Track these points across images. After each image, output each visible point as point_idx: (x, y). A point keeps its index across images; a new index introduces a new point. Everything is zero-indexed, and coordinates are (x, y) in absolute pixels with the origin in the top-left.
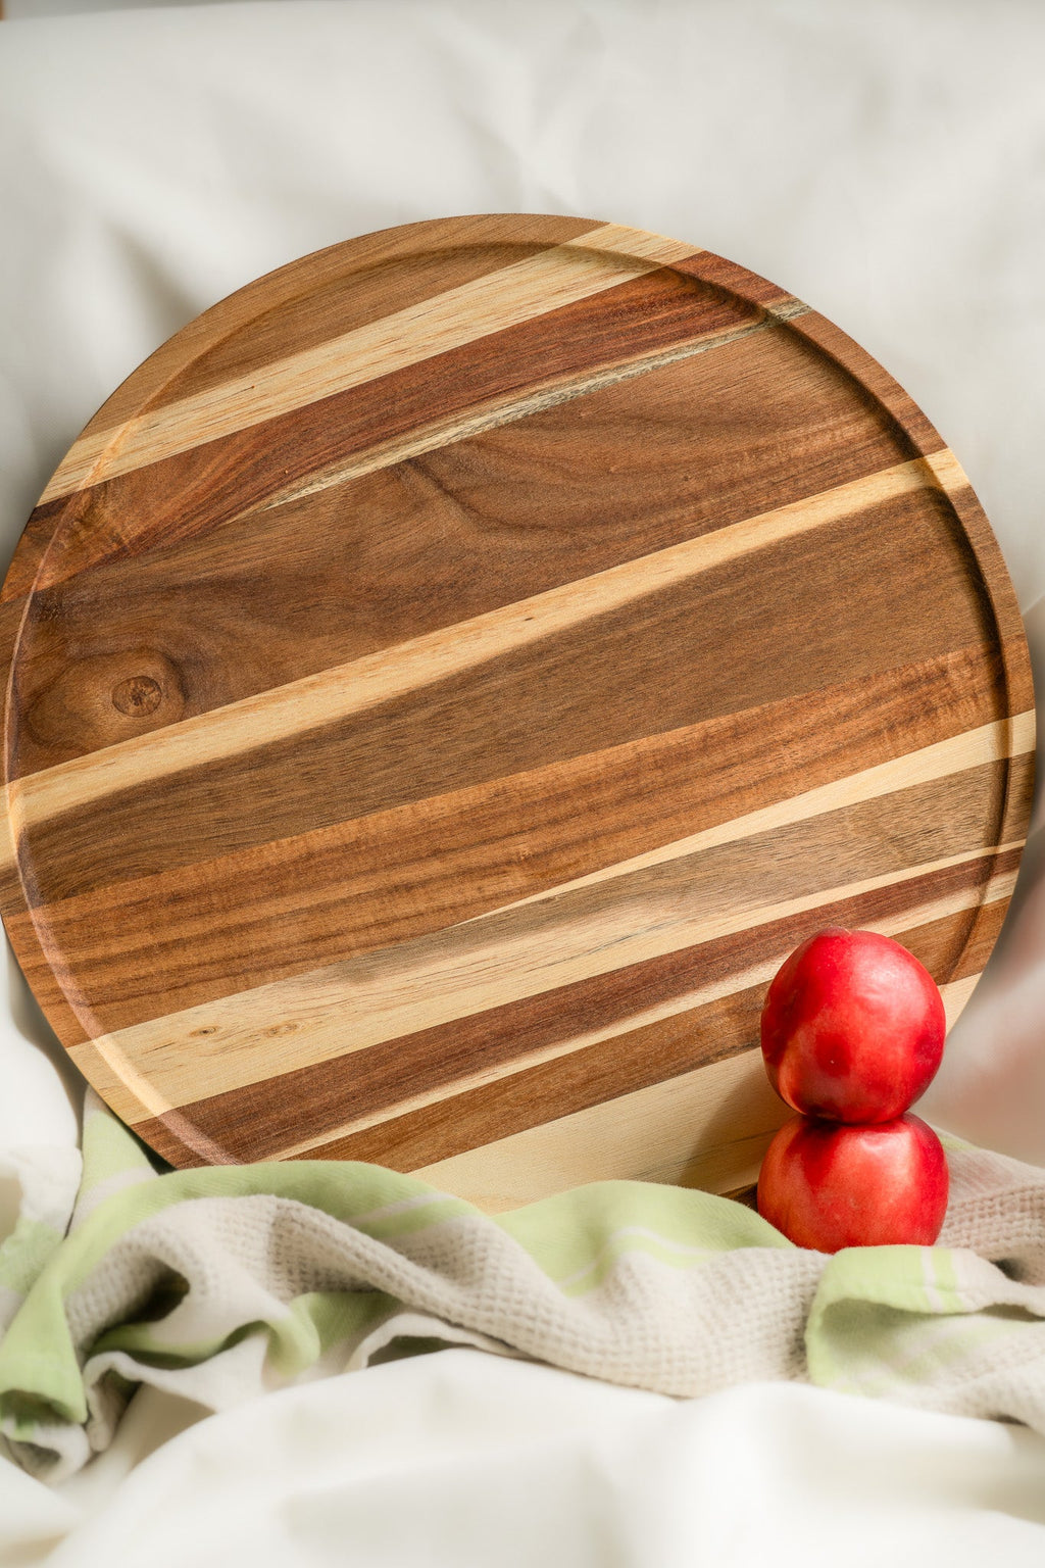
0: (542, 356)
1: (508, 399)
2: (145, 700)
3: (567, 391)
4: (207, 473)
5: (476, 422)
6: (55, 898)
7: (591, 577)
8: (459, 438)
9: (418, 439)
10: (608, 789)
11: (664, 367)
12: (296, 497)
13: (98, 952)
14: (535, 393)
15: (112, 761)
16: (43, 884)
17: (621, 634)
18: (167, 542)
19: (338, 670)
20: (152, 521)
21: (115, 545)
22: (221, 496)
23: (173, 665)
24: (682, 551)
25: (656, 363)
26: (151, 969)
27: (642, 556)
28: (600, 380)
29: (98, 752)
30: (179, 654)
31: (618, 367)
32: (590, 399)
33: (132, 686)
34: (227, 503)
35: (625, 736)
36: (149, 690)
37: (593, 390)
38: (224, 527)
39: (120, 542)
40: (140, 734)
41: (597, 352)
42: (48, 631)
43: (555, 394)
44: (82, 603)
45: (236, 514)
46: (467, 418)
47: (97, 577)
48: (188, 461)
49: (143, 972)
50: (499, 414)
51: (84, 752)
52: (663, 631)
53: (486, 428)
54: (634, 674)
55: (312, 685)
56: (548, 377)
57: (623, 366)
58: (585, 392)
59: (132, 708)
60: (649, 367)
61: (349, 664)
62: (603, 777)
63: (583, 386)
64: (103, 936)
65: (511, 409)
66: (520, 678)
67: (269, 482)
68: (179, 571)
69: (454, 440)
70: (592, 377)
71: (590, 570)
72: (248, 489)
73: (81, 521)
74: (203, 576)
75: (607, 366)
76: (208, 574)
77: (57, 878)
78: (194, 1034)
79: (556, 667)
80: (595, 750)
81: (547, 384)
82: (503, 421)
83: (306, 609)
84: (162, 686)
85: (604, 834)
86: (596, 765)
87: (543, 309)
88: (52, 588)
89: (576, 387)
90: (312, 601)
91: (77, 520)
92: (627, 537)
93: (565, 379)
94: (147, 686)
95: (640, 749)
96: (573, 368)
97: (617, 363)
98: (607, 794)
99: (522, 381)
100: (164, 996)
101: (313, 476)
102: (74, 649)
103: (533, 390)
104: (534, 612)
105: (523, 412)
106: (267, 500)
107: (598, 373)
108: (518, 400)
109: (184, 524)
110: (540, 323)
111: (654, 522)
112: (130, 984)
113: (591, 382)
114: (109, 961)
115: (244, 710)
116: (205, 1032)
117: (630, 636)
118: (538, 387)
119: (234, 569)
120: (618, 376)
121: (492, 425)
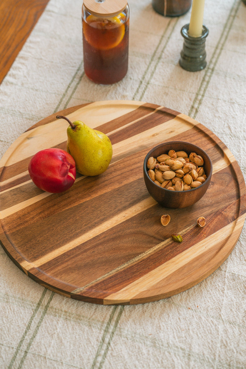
1: (144, 258)
5: (150, 252)
7: (112, 227)
8: (153, 248)
9: (163, 245)
11: (106, 273)
12: (188, 228)
17: (101, 218)
24: (91, 237)
25: (109, 274)
27: (101, 234)
28: (122, 267)
31: (118, 271)
32: (123, 263)
37: (123, 265)
43: (132, 262)
46: (153, 252)
48: (215, 230)
50: (145, 255)
52: (91, 220)
53: (147, 251)
56: (135, 265)
60: (110, 273)
63: (126, 265)
65: (142, 256)
68: (209, 209)
69: (154, 247)
70: (124, 267)
71: (113, 229)
75: (121, 270)
78: (174, 131)
79: (115, 209)
82: (144, 253)
87: (141, 278)
89: (128, 264)
92: (106, 237)
93: (131, 265)
96: (129, 268)
99: (142, 263)
101: (185, 233)
104: (123, 218)
105: (139, 256)
107: (123, 269)
108: (141, 258)
110: (141, 275)
111: (100, 241)
113: (124, 266)
117: (99, 218)
120: (118, 269)
121: (146, 252)
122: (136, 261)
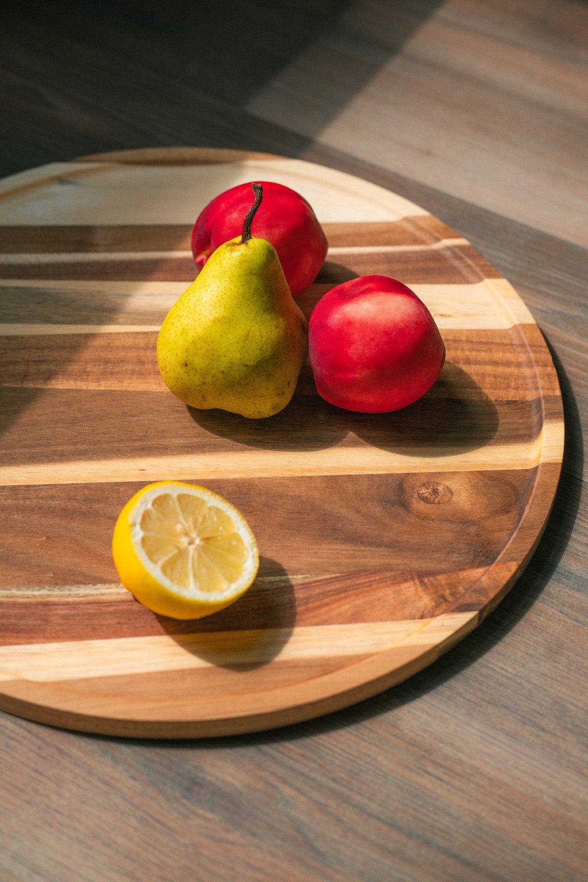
0: (65, 617)
1: (104, 598)
2: (430, 490)
3: (57, 592)
4: (345, 607)
6: (522, 402)
7: (88, 482)
10: (127, 370)
13: (500, 370)
14: (81, 597)
15: (463, 463)
16: (529, 411)
17: (80, 447)
18: (389, 574)
19: (287, 474)
20: (393, 588)
21: (426, 580)
22: (338, 592)
23: (404, 504)
24: (15, 481)
26: (468, 353)
27: (45, 485)
29: (472, 470)
30: (399, 509)
32: (41, 584)
33: (437, 500)
34: (337, 586)
35: (102, 394)
36: (425, 495)
37: (38, 588)
38: (342, 573)
39: (422, 582)
40: (439, 473)
41: (23, 611)
42: (488, 544)
43: (67, 592)
44: (459, 554)
45: (331, 578)
47: (443, 566)
48: (356, 617)
49: (474, 353)
51: (481, 473)
52: (50, 441)
54: (81, 424)
55: (310, 471)
56: (67, 604)
57: (7, 597)
58: (44, 588)
59: (440, 488)
61: (280, 476)
62: (127, 376)
63: (44, 592)
64: (495, 377)
66: (162, 440)
67: (301, 591)
68: (383, 555)
70: (34, 596)
71: (86, 486)
72: (317, 591)
73: (446, 600)
74: (368, 548)
75: (20, 600)
76: (363, 548)
77: (518, 412)
78: (449, 316)
79: (134, 440)
80: (127, 391)
81: (70, 600)
82: (113, 585)
83: (299, 513)
84: (416, 495)
85: (140, 348)
86: (130, 383)
87: (53, 646)
88: (478, 567)
89: (50, 593)
90: (293, 516)
91: (449, 602)
92: (52, 497)
93: (56, 600)
94: (427, 498)
95: (96, 384)
96: (45, 604)
97: (11, 600)
98: (129, 367)
99: (88, 606)
100: (463, 338)
102: (472, 530)
103: (82, 599)
104: (138, 473)
105: (96, 587)
106: (306, 581)
107: (27, 597)
108: (97, 595)
109: (371, 582)
110: (59, 638)
111: (27, 502)
112: (484, 349)
113: (37, 593)
114: (495, 363)
115: (363, 469)
116: (442, 315)
117: (75, 444)
118: (78, 599)
119: (343, 547)
120: (14, 592)
122: (77, 595)
